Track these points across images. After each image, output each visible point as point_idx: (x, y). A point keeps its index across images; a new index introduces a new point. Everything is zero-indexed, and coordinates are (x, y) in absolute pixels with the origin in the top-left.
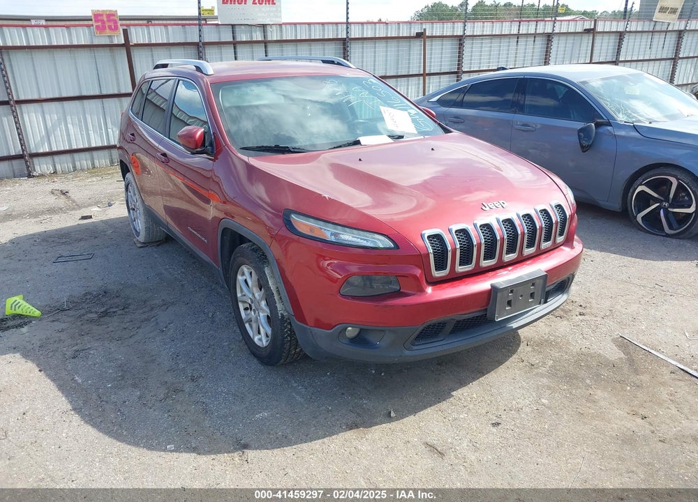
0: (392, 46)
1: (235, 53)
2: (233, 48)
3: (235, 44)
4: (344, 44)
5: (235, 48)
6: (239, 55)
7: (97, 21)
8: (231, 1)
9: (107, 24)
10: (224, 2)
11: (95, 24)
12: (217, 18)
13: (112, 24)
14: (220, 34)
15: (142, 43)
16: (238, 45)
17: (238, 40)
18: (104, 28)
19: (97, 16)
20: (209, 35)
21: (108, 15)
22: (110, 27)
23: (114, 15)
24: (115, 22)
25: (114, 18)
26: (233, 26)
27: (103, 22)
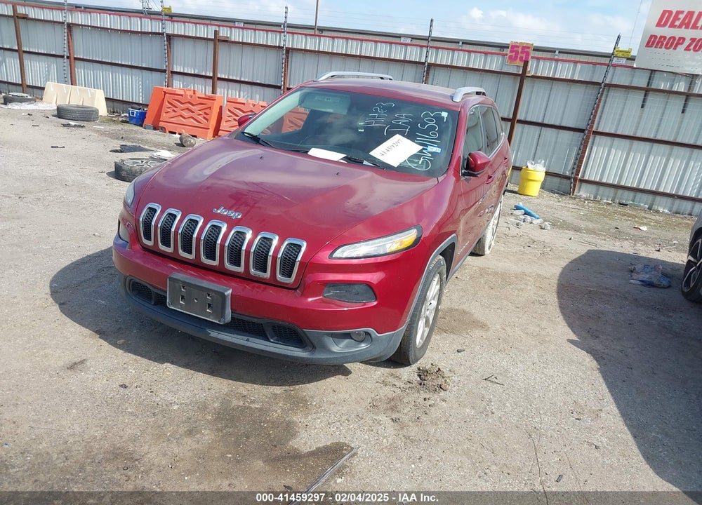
1: (644, 101)
2: (643, 95)
3: (647, 91)
5: (646, 95)
6: (648, 104)
7: (511, 52)
8: (657, 44)
9: (520, 55)
10: (648, 45)
11: (509, 54)
12: (634, 60)
13: (524, 56)
14: (633, 77)
15: (546, 75)
16: (650, 93)
17: (654, 86)
18: (516, 58)
19: (514, 47)
20: (620, 78)
21: (524, 48)
22: (521, 58)
23: (528, 48)
24: (528, 54)
25: (527, 50)
26: (653, 71)
27: (517, 52)
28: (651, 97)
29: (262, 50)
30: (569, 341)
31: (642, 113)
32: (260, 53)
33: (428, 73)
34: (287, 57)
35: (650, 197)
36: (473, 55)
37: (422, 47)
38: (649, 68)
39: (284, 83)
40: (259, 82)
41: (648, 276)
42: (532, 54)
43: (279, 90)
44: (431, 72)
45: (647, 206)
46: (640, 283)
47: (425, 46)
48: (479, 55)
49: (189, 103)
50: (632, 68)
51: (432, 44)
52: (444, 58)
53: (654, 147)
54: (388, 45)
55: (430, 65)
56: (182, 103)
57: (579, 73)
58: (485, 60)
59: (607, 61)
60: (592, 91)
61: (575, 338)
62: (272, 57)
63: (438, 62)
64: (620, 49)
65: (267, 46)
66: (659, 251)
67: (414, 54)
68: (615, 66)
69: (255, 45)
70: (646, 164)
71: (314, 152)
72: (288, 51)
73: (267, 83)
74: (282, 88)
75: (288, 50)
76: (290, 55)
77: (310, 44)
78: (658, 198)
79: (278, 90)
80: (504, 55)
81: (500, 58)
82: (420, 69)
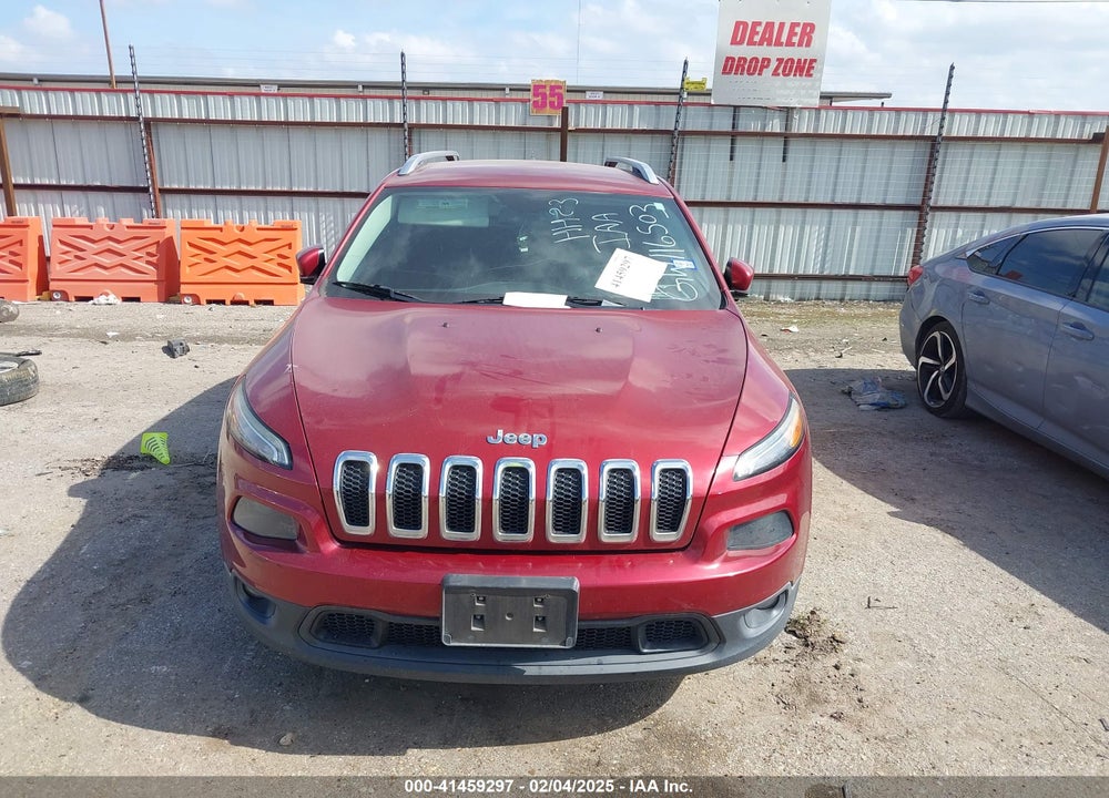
0: (1036, 157)
1: (732, 150)
2: (730, 142)
3: (734, 135)
4: (933, 147)
5: (733, 143)
7: (535, 95)
8: (737, 70)
9: (549, 99)
10: (725, 71)
11: (533, 99)
12: (710, 94)
13: (555, 99)
14: (712, 119)
15: (592, 127)
16: (739, 138)
17: (741, 129)
18: (544, 105)
19: (538, 88)
20: (695, 120)
21: (553, 88)
22: (552, 104)
23: (560, 87)
24: (560, 97)
25: (560, 91)
26: (736, 108)
27: (544, 96)
28: (740, 144)
29: (94, 126)
30: (890, 514)
31: (733, 167)
32: (90, 134)
33: (410, 140)
34: (149, 134)
35: (764, 283)
36: (476, 104)
37: (390, 98)
38: (732, 104)
39: (153, 181)
40: (99, 184)
41: (878, 396)
42: (567, 96)
43: (146, 195)
44: (415, 137)
45: (762, 297)
46: (874, 408)
47: (398, 98)
48: (486, 104)
49: (110, 238)
50: (710, 105)
51: (409, 93)
52: (430, 113)
53: (756, 213)
54: (333, 100)
55: (411, 127)
56: (93, 241)
57: (639, 119)
58: (498, 112)
59: (674, 99)
60: (663, 142)
61: (894, 509)
62: (117, 138)
63: (423, 121)
64: (691, 80)
65: (103, 118)
66: (841, 357)
67: (379, 111)
68: (687, 104)
69: (76, 118)
70: (751, 238)
71: (513, 299)
72: (149, 124)
73: (116, 184)
74: (151, 190)
75: (148, 122)
76: (153, 131)
77: (189, 108)
78: (775, 283)
79: (141, 195)
80: (524, 101)
81: (520, 106)
82: (397, 135)
